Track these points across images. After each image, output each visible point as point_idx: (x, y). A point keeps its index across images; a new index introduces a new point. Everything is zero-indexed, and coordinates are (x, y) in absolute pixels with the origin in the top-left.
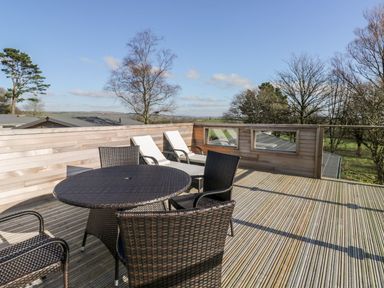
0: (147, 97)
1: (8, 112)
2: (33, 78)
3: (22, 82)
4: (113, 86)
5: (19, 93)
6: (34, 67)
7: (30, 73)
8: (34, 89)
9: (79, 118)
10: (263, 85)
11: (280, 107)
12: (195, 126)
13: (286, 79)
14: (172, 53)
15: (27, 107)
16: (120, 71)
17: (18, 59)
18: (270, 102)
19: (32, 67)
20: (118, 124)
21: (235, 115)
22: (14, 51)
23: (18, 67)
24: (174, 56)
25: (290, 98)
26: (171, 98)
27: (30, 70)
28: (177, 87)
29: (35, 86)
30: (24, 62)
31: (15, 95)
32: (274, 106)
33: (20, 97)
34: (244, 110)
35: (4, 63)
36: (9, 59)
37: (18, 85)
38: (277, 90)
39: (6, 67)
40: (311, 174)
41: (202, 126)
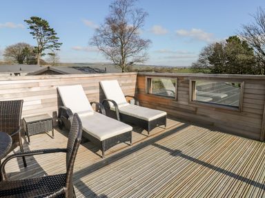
0: (124, 50)
1: (36, 63)
2: (51, 38)
3: (43, 42)
4: (96, 41)
5: (42, 49)
6: (51, 30)
7: (49, 35)
8: (52, 46)
9: (74, 67)
10: (230, 38)
11: (245, 57)
12: (138, 75)
13: (252, 32)
14: (144, 11)
15: (48, 60)
16: (103, 29)
17: (40, 24)
18: (236, 53)
19: (50, 30)
20: (104, 72)
21: (203, 65)
22: (38, 19)
23: (41, 30)
24: (146, 14)
25: (255, 49)
26: (143, 51)
27: (49, 32)
28: (149, 41)
29: (52, 44)
30: (45, 27)
31: (40, 51)
32: (239, 56)
33: (42, 53)
34: (212, 61)
35: (32, 27)
36: (34, 24)
37: (41, 43)
38: (244, 42)
39: (33, 31)
40: (257, 136)
41: (144, 76)
